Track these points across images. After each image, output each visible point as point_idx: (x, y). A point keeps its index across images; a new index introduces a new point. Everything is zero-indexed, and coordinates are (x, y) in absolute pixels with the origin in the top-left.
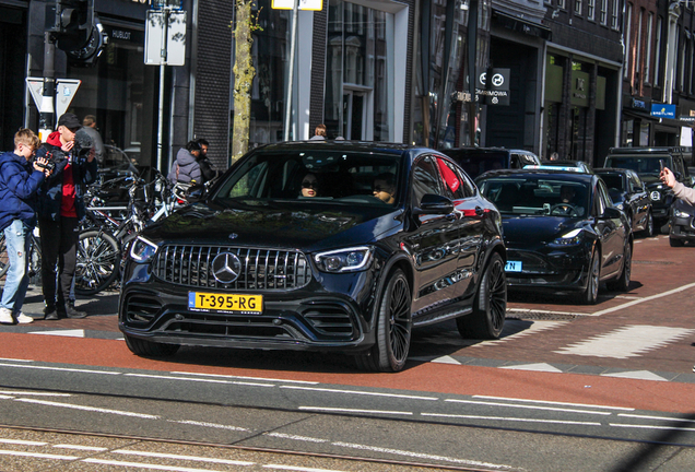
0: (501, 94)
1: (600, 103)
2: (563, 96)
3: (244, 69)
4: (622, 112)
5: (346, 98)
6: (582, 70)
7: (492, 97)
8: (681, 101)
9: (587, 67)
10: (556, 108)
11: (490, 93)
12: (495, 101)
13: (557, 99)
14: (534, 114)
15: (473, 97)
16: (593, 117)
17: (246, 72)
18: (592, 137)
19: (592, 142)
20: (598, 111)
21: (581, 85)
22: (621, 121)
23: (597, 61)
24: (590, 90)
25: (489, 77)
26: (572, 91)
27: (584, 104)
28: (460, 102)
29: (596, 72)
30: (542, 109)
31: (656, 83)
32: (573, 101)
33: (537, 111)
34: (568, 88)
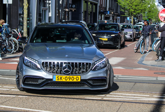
0: (74, 9)
1: (94, 11)
2: (87, 9)
3: (26, 4)
4: (99, 13)
5: (43, 10)
6: (90, 4)
7: (73, 10)
8: (110, 10)
9: (91, 3)
10: (86, 12)
11: (72, 9)
12: (73, 11)
13: (86, 10)
14: (81, 13)
15: (69, 10)
16: (93, 14)
17: (26, 5)
18: (93, 18)
19: (93, 19)
20: (94, 13)
21: (90, 7)
22: (98, 15)
23: (93, 2)
24: (92, 8)
25: (72, 6)
26: (89, 8)
27: (91, 11)
28: (66, 11)
29: (93, 4)
30: (83, 12)
31: (105, 7)
32: (89, 11)
33: (82, 13)
34: (88, 8)
